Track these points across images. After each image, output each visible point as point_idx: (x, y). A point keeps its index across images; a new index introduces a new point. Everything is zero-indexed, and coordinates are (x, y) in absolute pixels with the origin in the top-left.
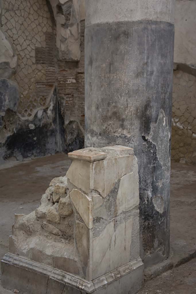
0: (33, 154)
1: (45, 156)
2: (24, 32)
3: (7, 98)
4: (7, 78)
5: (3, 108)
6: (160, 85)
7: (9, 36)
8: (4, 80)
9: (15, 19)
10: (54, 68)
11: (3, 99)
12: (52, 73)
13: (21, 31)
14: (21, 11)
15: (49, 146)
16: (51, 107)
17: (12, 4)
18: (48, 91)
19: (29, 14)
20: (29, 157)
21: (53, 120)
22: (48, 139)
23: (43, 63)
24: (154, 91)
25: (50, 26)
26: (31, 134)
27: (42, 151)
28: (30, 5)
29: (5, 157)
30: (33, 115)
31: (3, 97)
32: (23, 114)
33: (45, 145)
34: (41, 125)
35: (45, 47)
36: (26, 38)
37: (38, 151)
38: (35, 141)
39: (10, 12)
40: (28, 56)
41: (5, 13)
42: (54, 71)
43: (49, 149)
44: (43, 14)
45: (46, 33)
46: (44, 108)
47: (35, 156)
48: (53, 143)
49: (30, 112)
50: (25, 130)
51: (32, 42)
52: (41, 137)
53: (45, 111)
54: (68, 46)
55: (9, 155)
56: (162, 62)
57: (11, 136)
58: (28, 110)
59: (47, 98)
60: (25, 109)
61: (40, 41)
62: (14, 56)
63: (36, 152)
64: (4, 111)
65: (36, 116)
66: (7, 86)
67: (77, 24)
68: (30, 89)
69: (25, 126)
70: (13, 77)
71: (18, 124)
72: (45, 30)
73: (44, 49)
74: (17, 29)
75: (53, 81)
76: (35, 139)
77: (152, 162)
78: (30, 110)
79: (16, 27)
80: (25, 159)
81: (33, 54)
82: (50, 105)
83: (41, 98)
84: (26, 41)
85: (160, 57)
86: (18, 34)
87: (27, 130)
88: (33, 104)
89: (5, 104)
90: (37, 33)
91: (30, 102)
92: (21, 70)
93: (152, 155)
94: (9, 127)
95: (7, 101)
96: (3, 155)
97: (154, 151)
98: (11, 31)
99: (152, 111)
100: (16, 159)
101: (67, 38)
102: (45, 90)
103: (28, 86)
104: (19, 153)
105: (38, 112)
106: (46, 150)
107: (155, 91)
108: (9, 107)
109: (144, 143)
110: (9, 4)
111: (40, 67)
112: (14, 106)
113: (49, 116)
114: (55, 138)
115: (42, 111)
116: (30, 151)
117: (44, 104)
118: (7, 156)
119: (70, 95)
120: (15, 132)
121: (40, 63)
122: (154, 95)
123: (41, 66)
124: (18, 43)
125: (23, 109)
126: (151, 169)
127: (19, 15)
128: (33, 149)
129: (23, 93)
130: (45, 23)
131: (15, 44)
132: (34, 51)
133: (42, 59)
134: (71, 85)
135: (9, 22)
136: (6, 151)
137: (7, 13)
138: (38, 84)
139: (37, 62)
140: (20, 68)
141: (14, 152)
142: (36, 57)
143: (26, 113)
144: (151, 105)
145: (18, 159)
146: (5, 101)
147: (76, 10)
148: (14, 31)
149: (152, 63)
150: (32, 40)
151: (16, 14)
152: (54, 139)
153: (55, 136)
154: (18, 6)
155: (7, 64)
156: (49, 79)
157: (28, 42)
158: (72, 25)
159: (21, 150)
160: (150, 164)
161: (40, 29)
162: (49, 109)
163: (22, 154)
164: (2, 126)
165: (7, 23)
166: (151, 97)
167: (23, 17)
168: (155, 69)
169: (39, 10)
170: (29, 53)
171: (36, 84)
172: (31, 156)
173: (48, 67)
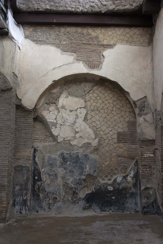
0: (110, 209)
1: (123, 213)
2: (106, 123)
3: (88, 166)
4: (89, 153)
5: (84, 173)
7: (93, 126)
8: (86, 154)
9: (99, 115)
10: (136, 146)
11: (84, 167)
12: (135, 149)
13: (104, 122)
14: (104, 109)
15: (127, 205)
16: (132, 175)
17: (97, 106)
18: (130, 163)
19: (112, 111)
20: (107, 211)
21: (133, 185)
22: (128, 200)
23: (125, 143)
25: (132, 117)
26: (109, 194)
27: (121, 208)
28: (113, 106)
29: (83, 208)
30: (113, 180)
31: (84, 165)
32: (104, 178)
33: (123, 204)
34: (121, 188)
35: (127, 131)
36: (109, 126)
37: (116, 208)
38: (113, 200)
39: (94, 111)
40: (110, 138)
41: (91, 112)
42: (136, 148)
43: (128, 208)
44: (126, 109)
45: (128, 122)
46: (124, 175)
47: (113, 211)
48: (132, 203)
49: (110, 178)
50: (104, 191)
51: (114, 129)
52: (119, 197)
53: (125, 177)
54: (141, 129)
55: (87, 207)
57: (90, 193)
58: (108, 176)
59: (129, 168)
60: (105, 175)
61: (122, 127)
62: (95, 138)
63: (114, 209)
64: (85, 175)
65: (115, 180)
66: (89, 158)
67: (152, 113)
68: (111, 160)
69: (104, 187)
70: (96, 152)
71: (97, 185)
72: (127, 120)
73: (126, 133)
74: (100, 121)
75: (135, 155)
76: (114, 198)
78: (110, 176)
79: (100, 120)
80: (102, 212)
81: (115, 136)
82: (131, 173)
83: (122, 168)
84: (108, 128)
86: (101, 124)
87: (106, 190)
88: (114, 172)
89: (85, 171)
90: (119, 122)
91: (111, 170)
92: (103, 147)
94: (90, 187)
95: (88, 168)
96: (82, 206)
98: (95, 123)
100: (94, 211)
101: (141, 123)
102: (128, 162)
103: (110, 159)
104: (97, 207)
105: (118, 178)
106: (125, 208)
108: (89, 173)
110: (94, 107)
111: (121, 145)
112: (94, 172)
113: (129, 181)
114: (136, 200)
115: (122, 177)
116: (108, 206)
117: (125, 172)
118: (86, 207)
119: (147, 166)
120: (94, 191)
121: (122, 143)
123: (123, 144)
124: (101, 130)
125: (104, 175)
127: (103, 112)
128: (111, 206)
129: (105, 164)
130: (128, 115)
131: (98, 131)
132: (116, 134)
133: (123, 140)
134: (148, 158)
135: (94, 117)
136: (85, 203)
137: (92, 112)
138: (120, 157)
139: (119, 142)
140: (103, 146)
141: (92, 205)
142: (118, 138)
143: (107, 178)
145: (96, 211)
146: (86, 168)
147: (151, 103)
148: (98, 123)
150: (114, 127)
151: (100, 112)
152: (134, 201)
153: (135, 198)
154: (102, 107)
155: (89, 144)
156: (131, 154)
157: (110, 129)
158: (146, 114)
159: (99, 204)
161: (122, 119)
162: (129, 177)
163: (100, 208)
164: (82, 185)
165: (92, 118)
167: (107, 113)
169: (122, 108)
170: (111, 136)
171: (118, 157)
172: (109, 210)
173: (130, 145)
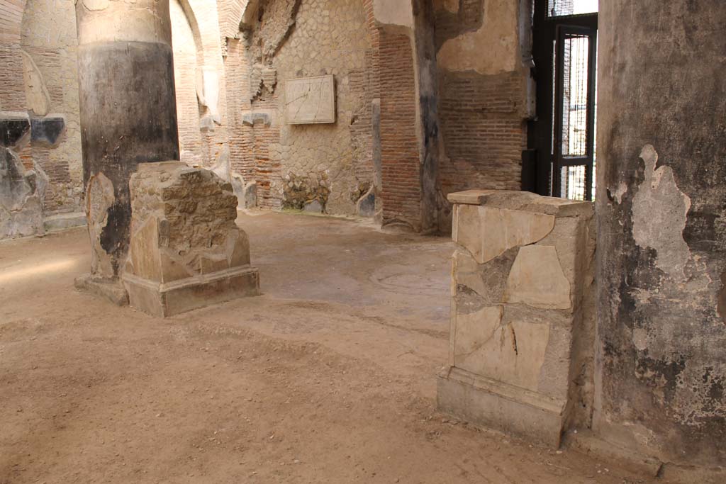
6: (641, 90)
24: (627, 104)
56: (647, 42)
77: (622, 245)
85: (641, 33)
93: (621, 231)
97: (625, 223)
99: (621, 143)
107: (630, 104)
109: (609, 204)
122: (626, 111)
126: (618, 259)
144: (621, 131)
149: (622, 47)
160: (618, 248)
166: (620, 115)
168: (629, 58)
